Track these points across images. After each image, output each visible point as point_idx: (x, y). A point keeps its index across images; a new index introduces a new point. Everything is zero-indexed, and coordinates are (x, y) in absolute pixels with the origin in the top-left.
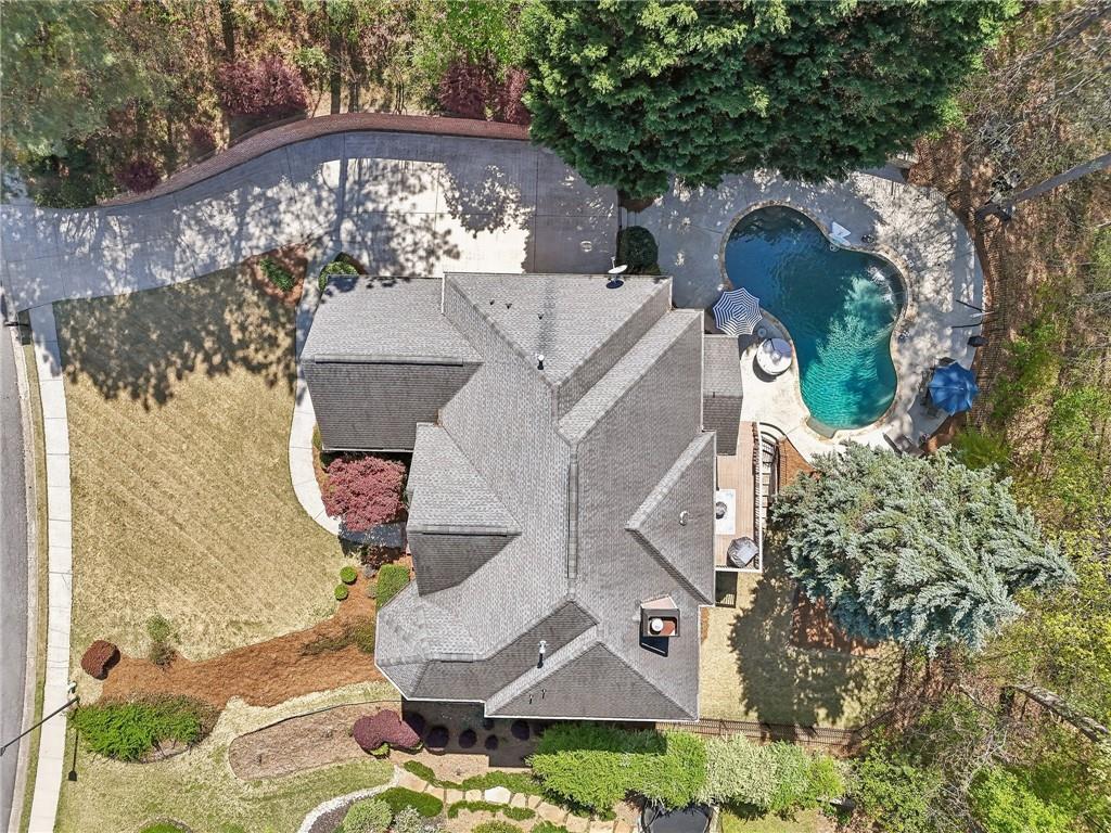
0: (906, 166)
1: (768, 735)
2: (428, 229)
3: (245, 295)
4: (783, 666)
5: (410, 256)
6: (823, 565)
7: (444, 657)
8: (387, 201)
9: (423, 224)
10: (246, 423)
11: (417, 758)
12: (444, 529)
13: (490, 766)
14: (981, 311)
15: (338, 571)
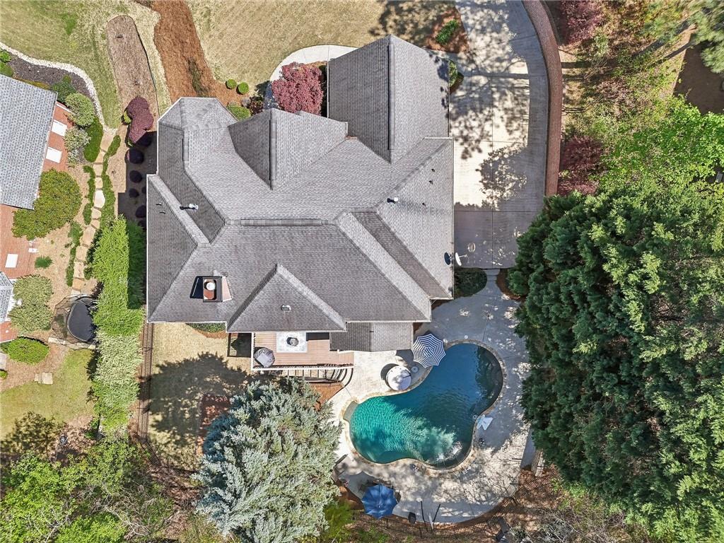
0: (533, 468)
1: (143, 381)
2: (482, 137)
3: (433, 10)
4: (189, 391)
5: (463, 124)
6: (256, 405)
7: (186, 140)
8: (500, 107)
9: (485, 133)
10: (344, 15)
11: (123, 144)
12: (273, 135)
13: (119, 194)
14: (434, 521)
15: (245, 81)
